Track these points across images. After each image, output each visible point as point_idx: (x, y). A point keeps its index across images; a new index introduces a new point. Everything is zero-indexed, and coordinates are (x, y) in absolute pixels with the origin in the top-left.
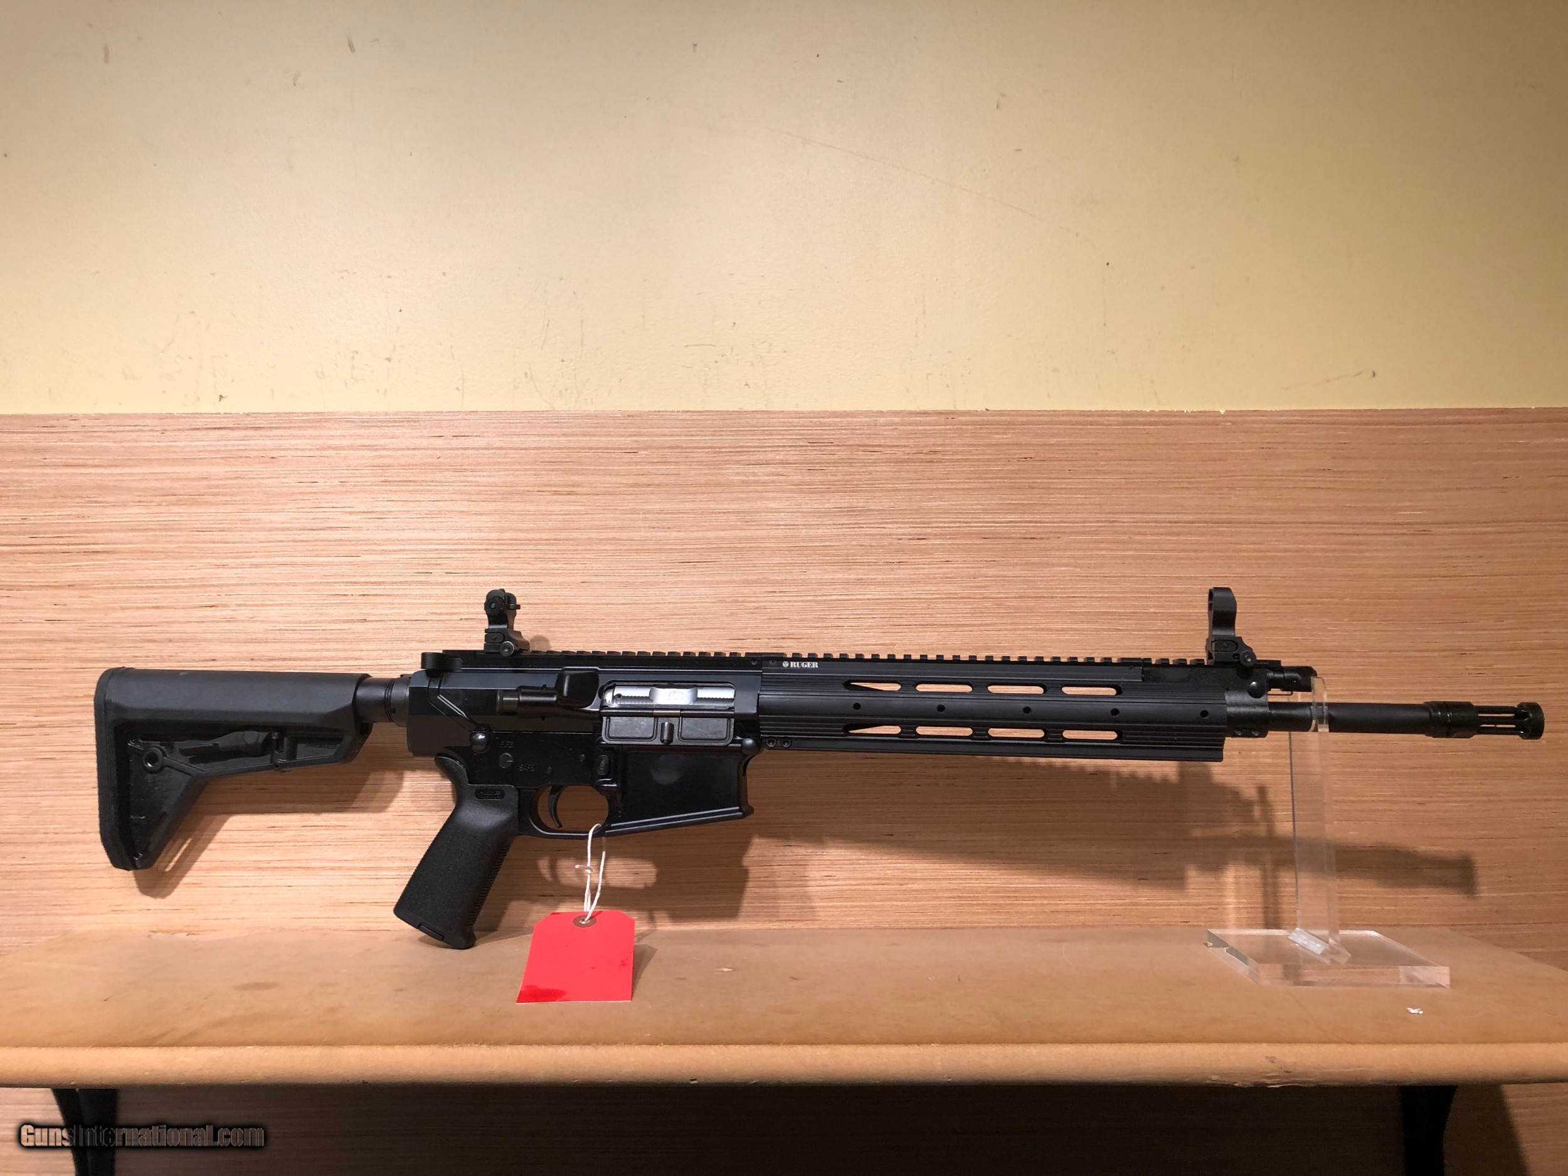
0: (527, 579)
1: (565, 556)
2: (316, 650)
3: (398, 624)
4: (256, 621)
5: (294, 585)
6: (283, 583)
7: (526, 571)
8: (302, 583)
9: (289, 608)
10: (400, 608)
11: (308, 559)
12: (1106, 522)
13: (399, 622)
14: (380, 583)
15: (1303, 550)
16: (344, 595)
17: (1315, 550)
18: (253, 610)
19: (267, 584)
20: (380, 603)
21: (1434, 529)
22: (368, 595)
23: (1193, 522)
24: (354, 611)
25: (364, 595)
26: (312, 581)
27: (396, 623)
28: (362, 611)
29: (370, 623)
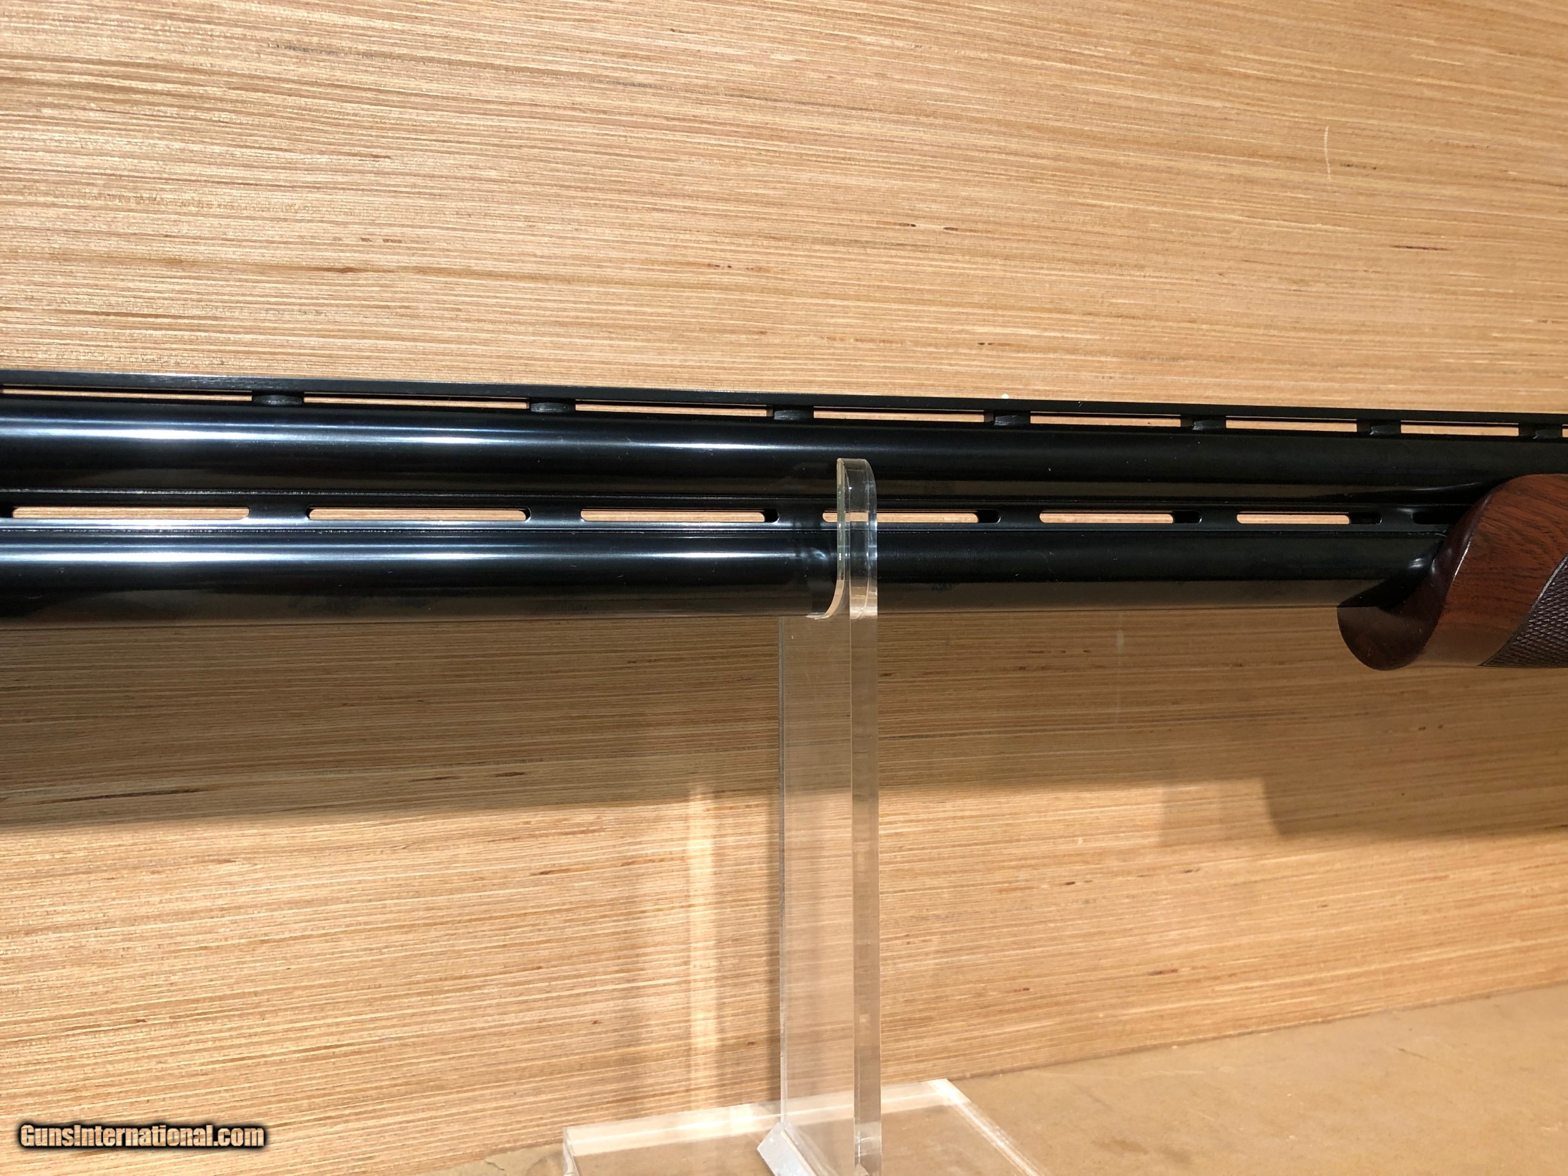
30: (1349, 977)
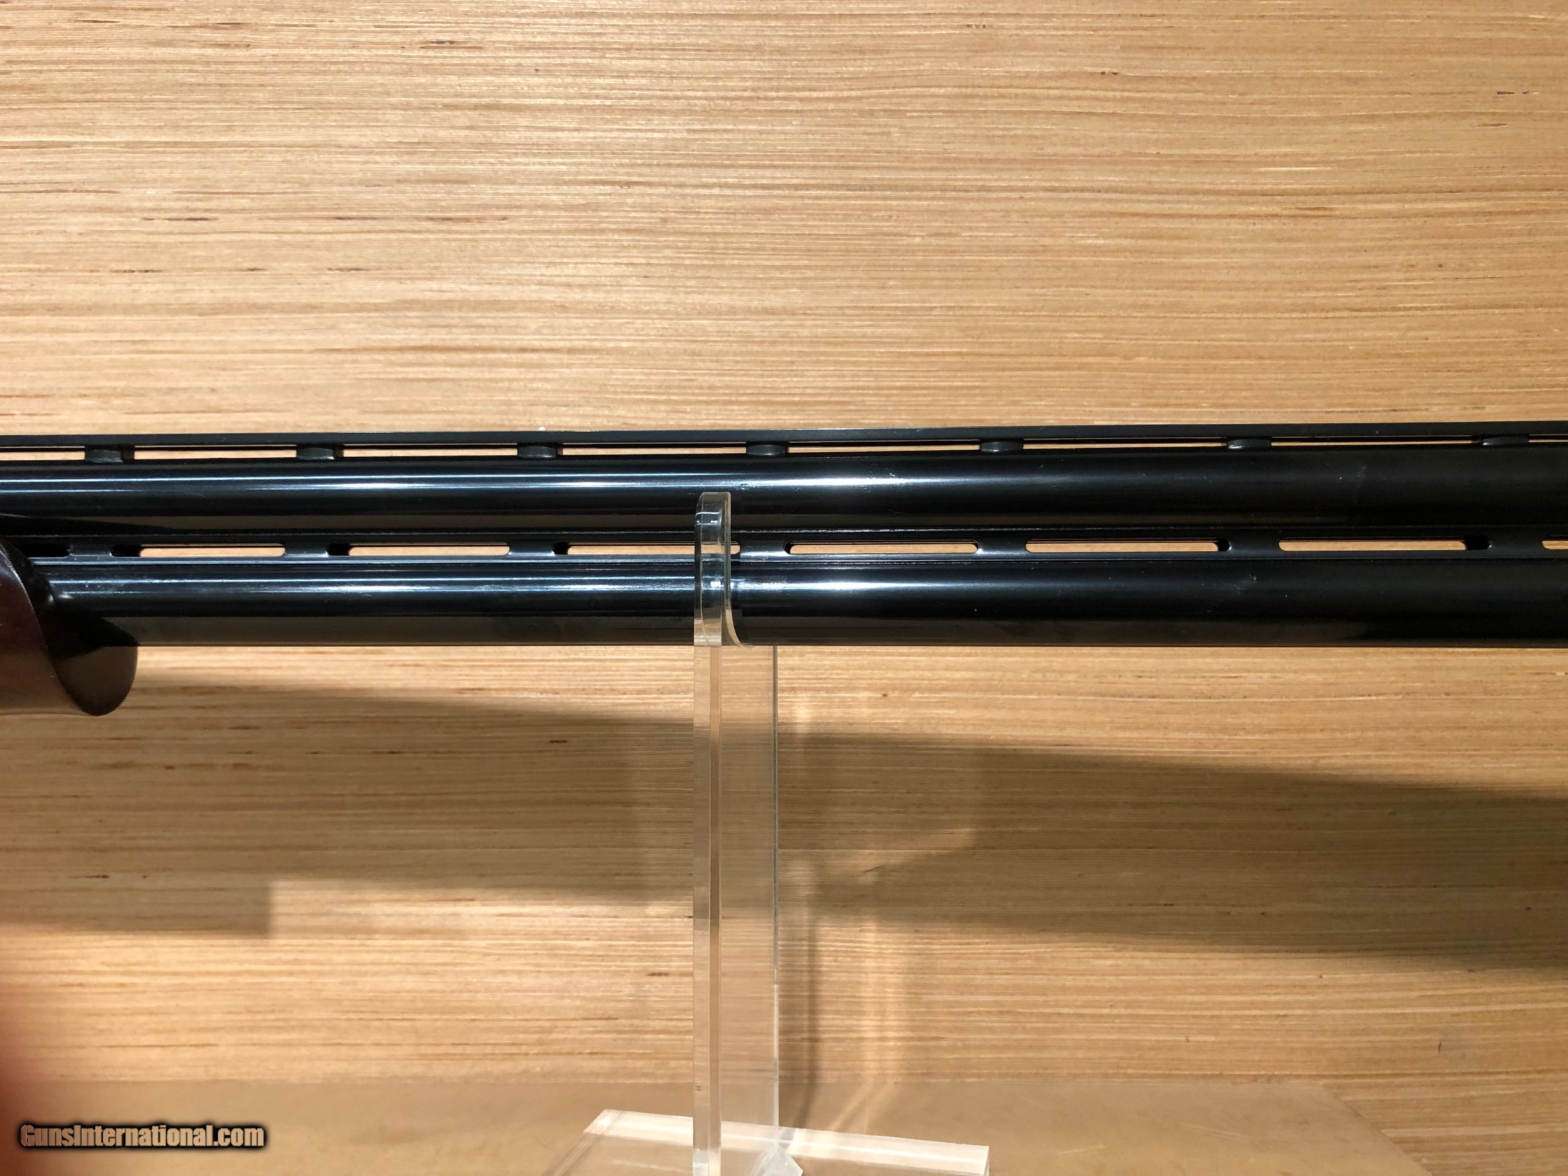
12: (613, 183)
15: (1045, 249)
17: (1073, 250)
21: (1340, 206)
23: (807, 187)
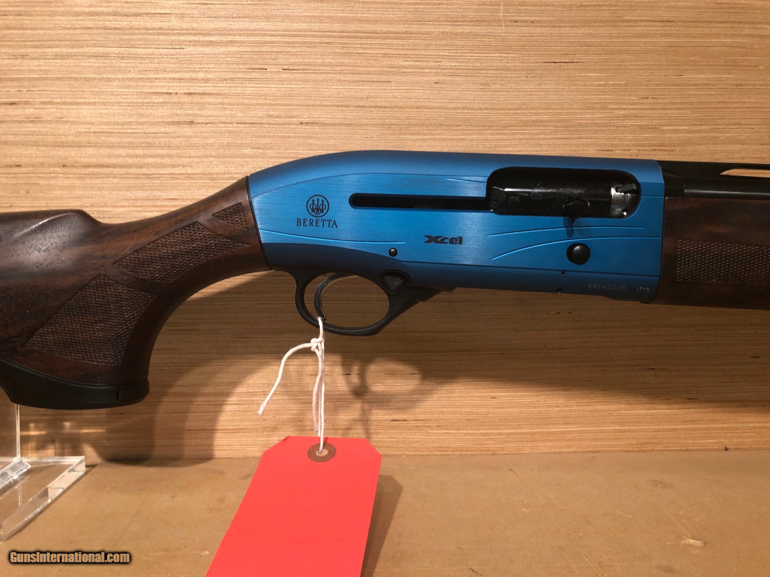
0: (375, 78)
1: (416, 52)
2: (137, 156)
3: (230, 127)
4: (66, 122)
5: (109, 80)
6: (95, 78)
7: (374, 69)
8: (118, 79)
9: (104, 107)
10: (232, 110)
11: (122, 50)
13: (230, 126)
14: (207, 80)
16: (167, 93)
18: (61, 109)
19: (76, 79)
20: (209, 104)
22: (194, 94)
24: (179, 112)
25: (190, 94)
26: (130, 76)
27: (227, 126)
28: (188, 112)
29: (198, 125)
30: (508, 434)
